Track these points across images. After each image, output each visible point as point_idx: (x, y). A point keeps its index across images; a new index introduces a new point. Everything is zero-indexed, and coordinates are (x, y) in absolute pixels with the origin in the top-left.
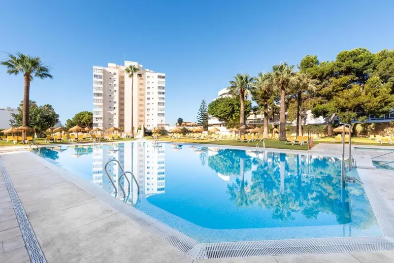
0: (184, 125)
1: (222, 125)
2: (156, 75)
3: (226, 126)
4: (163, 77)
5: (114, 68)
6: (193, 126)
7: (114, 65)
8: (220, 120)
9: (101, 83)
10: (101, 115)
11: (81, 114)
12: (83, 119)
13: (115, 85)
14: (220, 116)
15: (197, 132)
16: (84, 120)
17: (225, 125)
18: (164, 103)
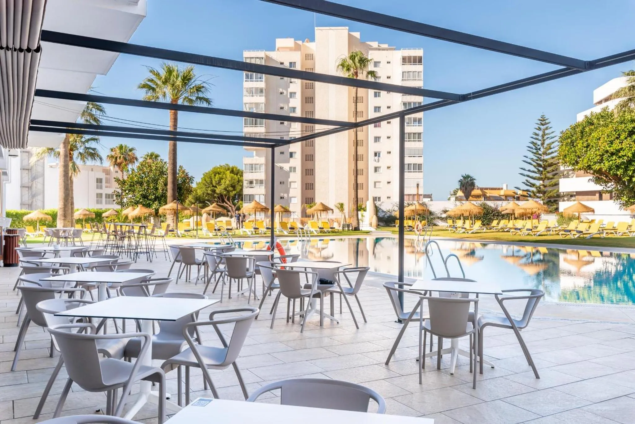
0: (478, 196)
1: (606, 196)
2: (398, 55)
3: (619, 197)
4: (418, 60)
5: (291, 49)
6: (507, 197)
7: (289, 42)
8: (598, 181)
9: (261, 91)
10: (261, 175)
11: (216, 172)
12: (219, 183)
13: (292, 94)
14: (597, 167)
15: (523, 216)
16: (223, 186)
17: (616, 196)
18: (419, 134)
